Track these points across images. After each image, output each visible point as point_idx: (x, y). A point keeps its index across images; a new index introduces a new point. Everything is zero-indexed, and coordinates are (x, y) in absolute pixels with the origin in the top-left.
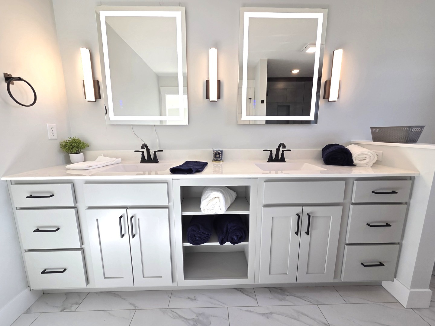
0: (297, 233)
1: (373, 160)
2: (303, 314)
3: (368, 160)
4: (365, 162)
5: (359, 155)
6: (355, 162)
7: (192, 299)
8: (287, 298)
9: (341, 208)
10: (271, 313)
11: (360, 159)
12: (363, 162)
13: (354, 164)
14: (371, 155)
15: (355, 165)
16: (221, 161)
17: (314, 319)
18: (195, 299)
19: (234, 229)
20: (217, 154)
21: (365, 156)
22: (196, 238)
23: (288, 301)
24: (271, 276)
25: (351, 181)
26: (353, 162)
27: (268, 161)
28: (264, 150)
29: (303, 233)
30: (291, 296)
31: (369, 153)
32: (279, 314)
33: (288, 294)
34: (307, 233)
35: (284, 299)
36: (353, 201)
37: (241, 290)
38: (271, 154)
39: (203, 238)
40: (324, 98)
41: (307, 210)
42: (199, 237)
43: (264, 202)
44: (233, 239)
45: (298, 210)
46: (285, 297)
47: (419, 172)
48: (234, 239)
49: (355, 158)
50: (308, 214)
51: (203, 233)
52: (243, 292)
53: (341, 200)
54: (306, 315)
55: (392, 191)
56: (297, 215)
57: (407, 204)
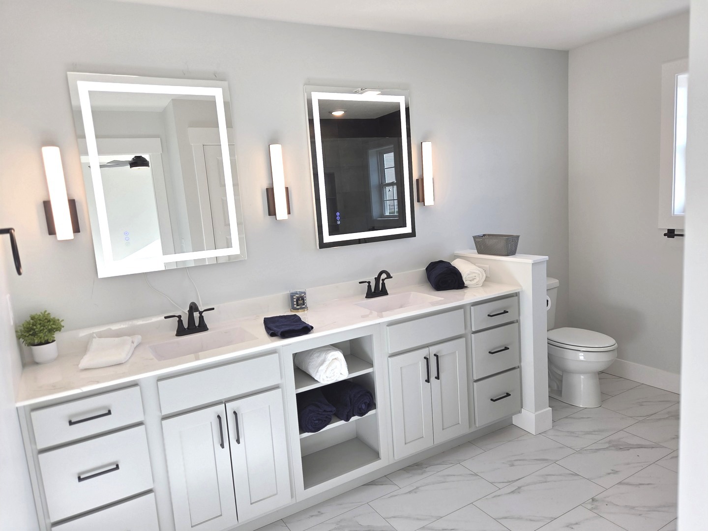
0: (428, 381)
1: (482, 278)
2: (448, 476)
3: (478, 279)
4: (475, 281)
5: (468, 274)
6: (466, 283)
7: (317, 516)
8: (427, 469)
9: (463, 340)
10: (417, 488)
11: (470, 279)
12: (473, 282)
13: (465, 285)
14: (479, 272)
15: (466, 287)
16: (306, 310)
17: (461, 475)
18: (320, 513)
19: (359, 395)
20: (300, 299)
21: (474, 275)
22: (315, 422)
23: (428, 471)
24: (407, 445)
25: (468, 308)
26: (463, 283)
27: (366, 297)
28: (360, 283)
29: (433, 379)
30: (430, 466)
31: (477, 271)
32: (425, 486)
33: (426, 466)
34: (438, 378)
35: (425, 472)
36: (474, 330)
37: (372, 483)
38: (369, 287)
39: (325, 419)
40: (418, 201)
41: (434, 350)
42: (319, 420)
43: (391, 352)
44: (360, 409)
45: (424, 352)
46: (425, 469)
47: (520, 286)
48: (362, 408)
49: (465, 278)
50: (435, 355)
51: (325, 411)
52: (375, 485)
53: (462, 332)
54: (451, 475)
55: (505, 311)
56: (425, 358)
57: (518, 321)
